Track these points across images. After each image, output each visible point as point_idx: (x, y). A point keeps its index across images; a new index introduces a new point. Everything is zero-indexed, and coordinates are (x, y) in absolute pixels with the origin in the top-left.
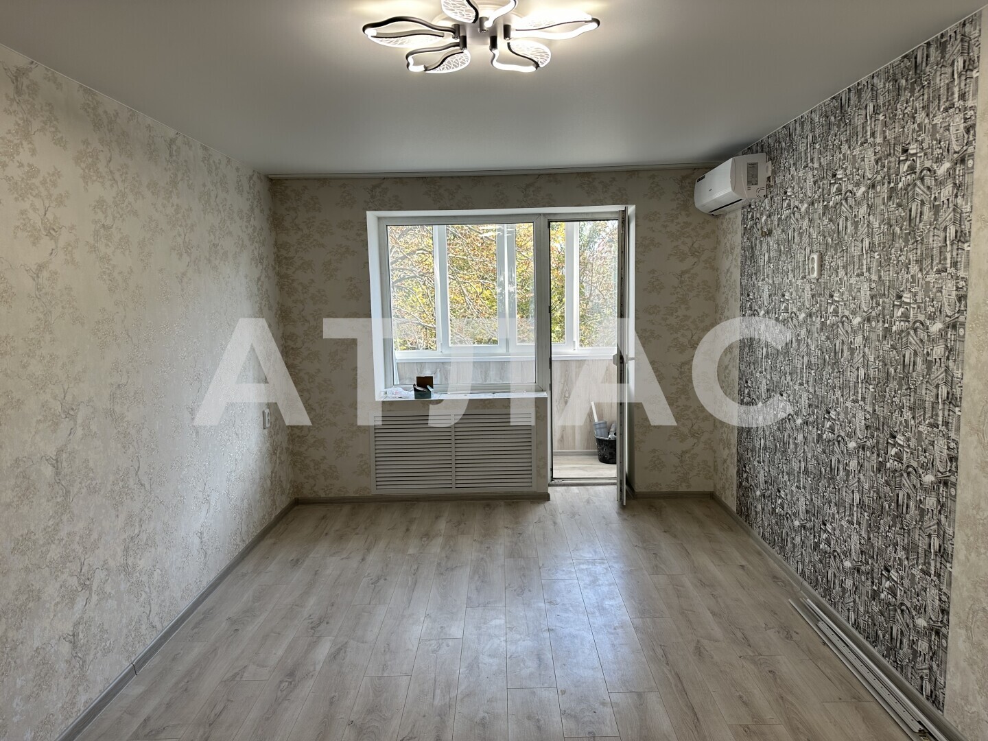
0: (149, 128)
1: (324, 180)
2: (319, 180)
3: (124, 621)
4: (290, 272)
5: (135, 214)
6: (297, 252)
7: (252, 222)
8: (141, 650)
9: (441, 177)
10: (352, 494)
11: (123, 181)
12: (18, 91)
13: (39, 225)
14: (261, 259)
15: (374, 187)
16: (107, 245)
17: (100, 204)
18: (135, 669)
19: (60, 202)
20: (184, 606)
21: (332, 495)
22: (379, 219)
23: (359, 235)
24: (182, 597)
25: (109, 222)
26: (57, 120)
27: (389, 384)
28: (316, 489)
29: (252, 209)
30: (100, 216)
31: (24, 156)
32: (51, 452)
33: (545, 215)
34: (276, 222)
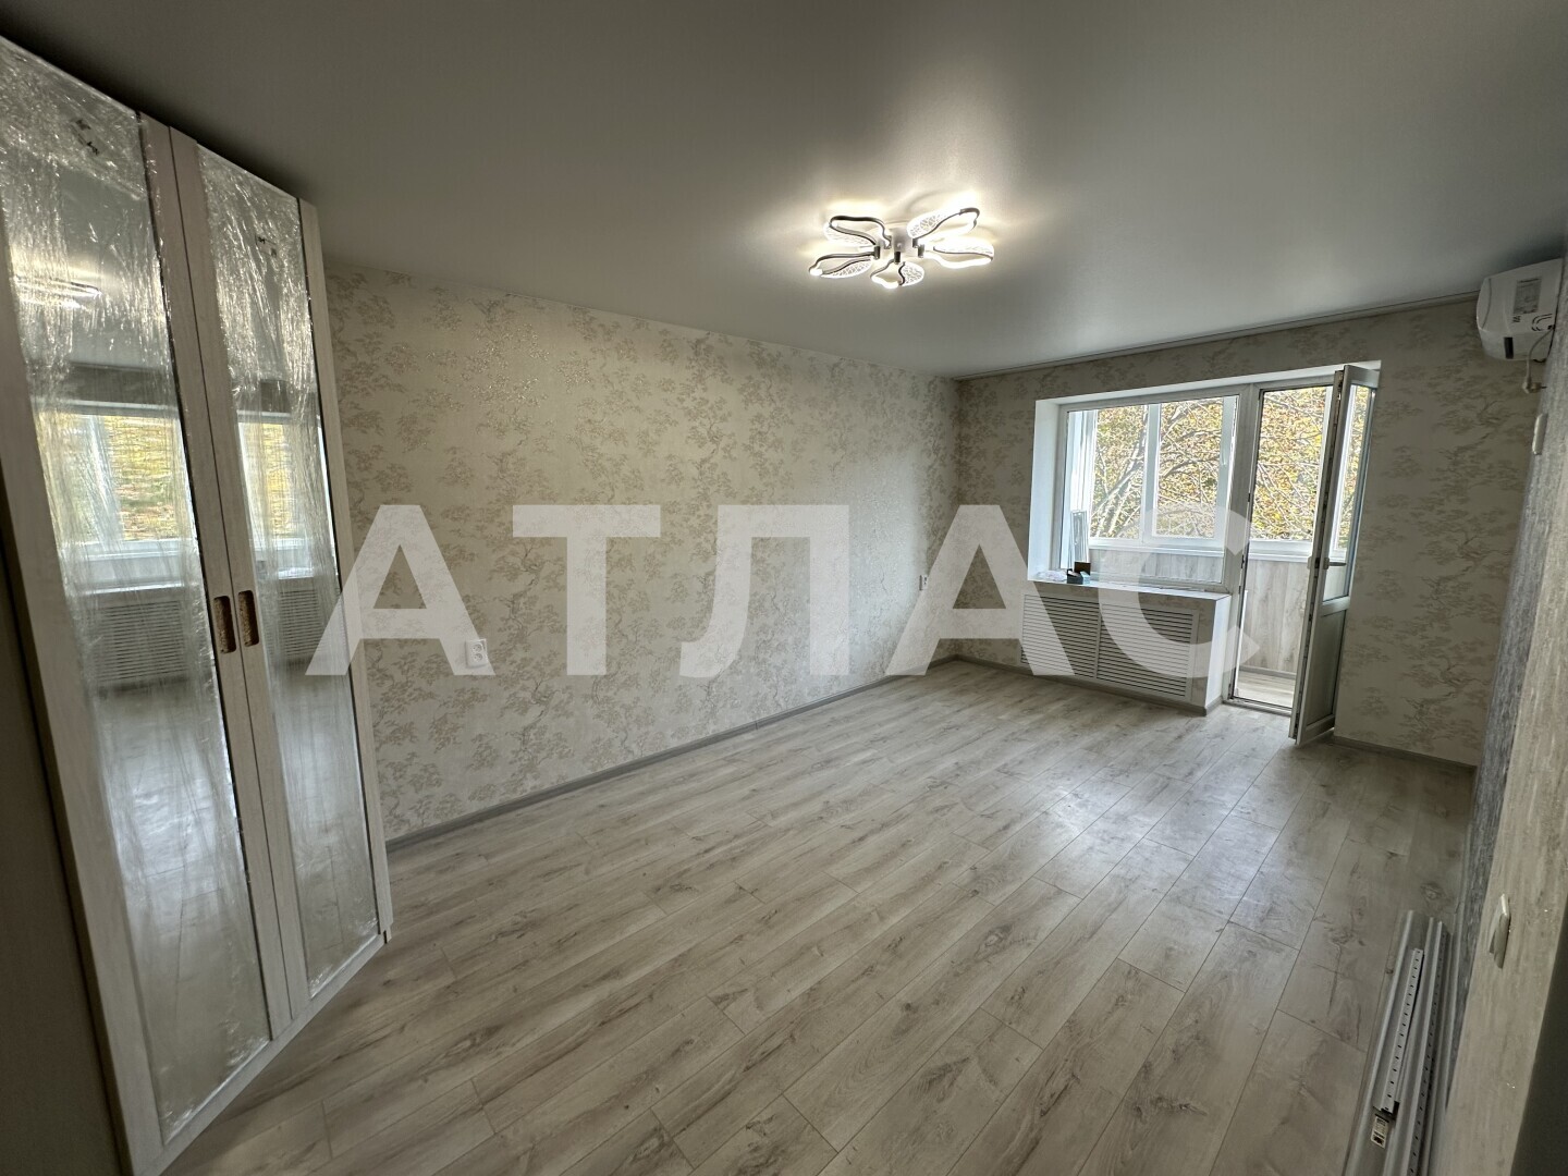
0: (811, 359)
1: (1002, 376)
2: (996, 376)
3: (751, 692)
4: (968, 460)
5: (792, 423)
6: (975, 442)
7: (929, 420)
8: (764, 715)
9: (1113, 358)
10: (1000, 661)
11: (781, 400)
12: (697, 354)
13: (706, 434)
14: (936, 451)
15: (1046, 376)
16: (761, 446)
17: (759, 418)
18: (757, 726)
19: (723, 419)
20: (809, 700)
21: (984, 658)
22: (1061, 406)
23: (1027, 423)
24: (809, 694)
25: (765, 429)
26: (726, 367)
27: (1055, 565)
28: (972, 650)
29: (930, 409)
30: (757, 425)
31: (698, 393)
32: (702, 573)
33: (1255, 384)
34: (960, 418)
